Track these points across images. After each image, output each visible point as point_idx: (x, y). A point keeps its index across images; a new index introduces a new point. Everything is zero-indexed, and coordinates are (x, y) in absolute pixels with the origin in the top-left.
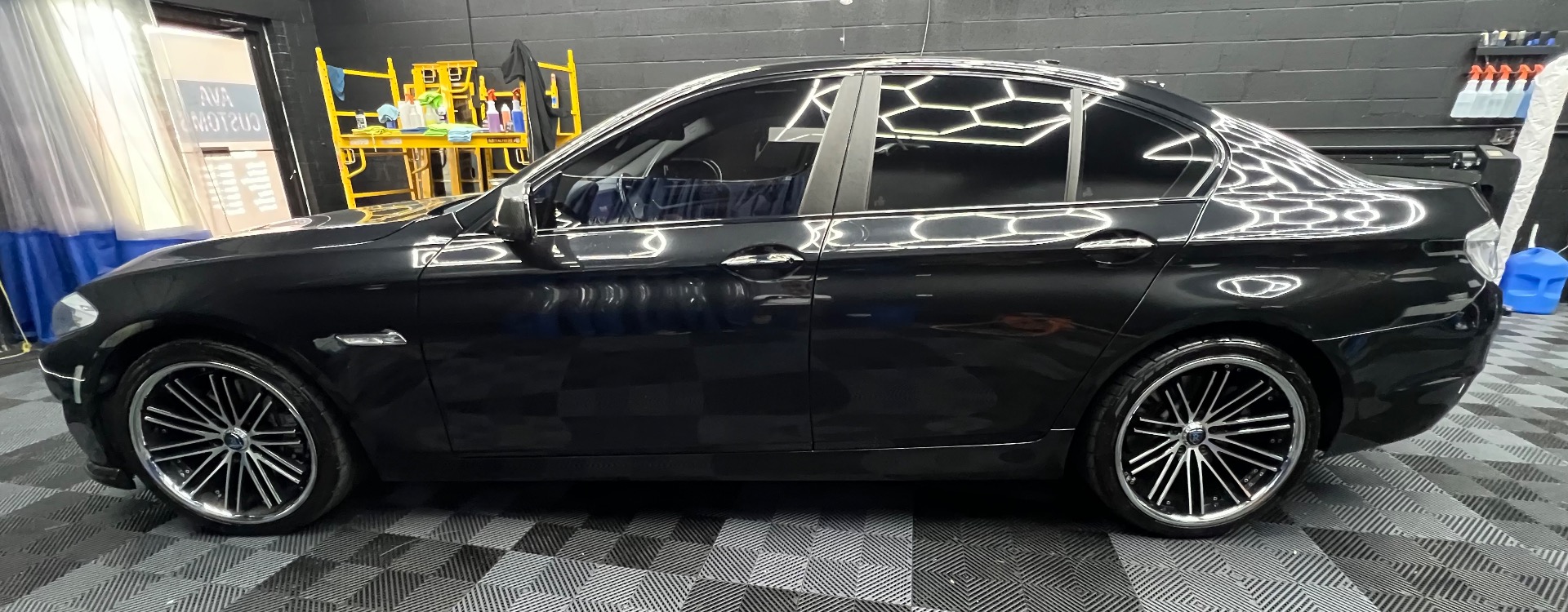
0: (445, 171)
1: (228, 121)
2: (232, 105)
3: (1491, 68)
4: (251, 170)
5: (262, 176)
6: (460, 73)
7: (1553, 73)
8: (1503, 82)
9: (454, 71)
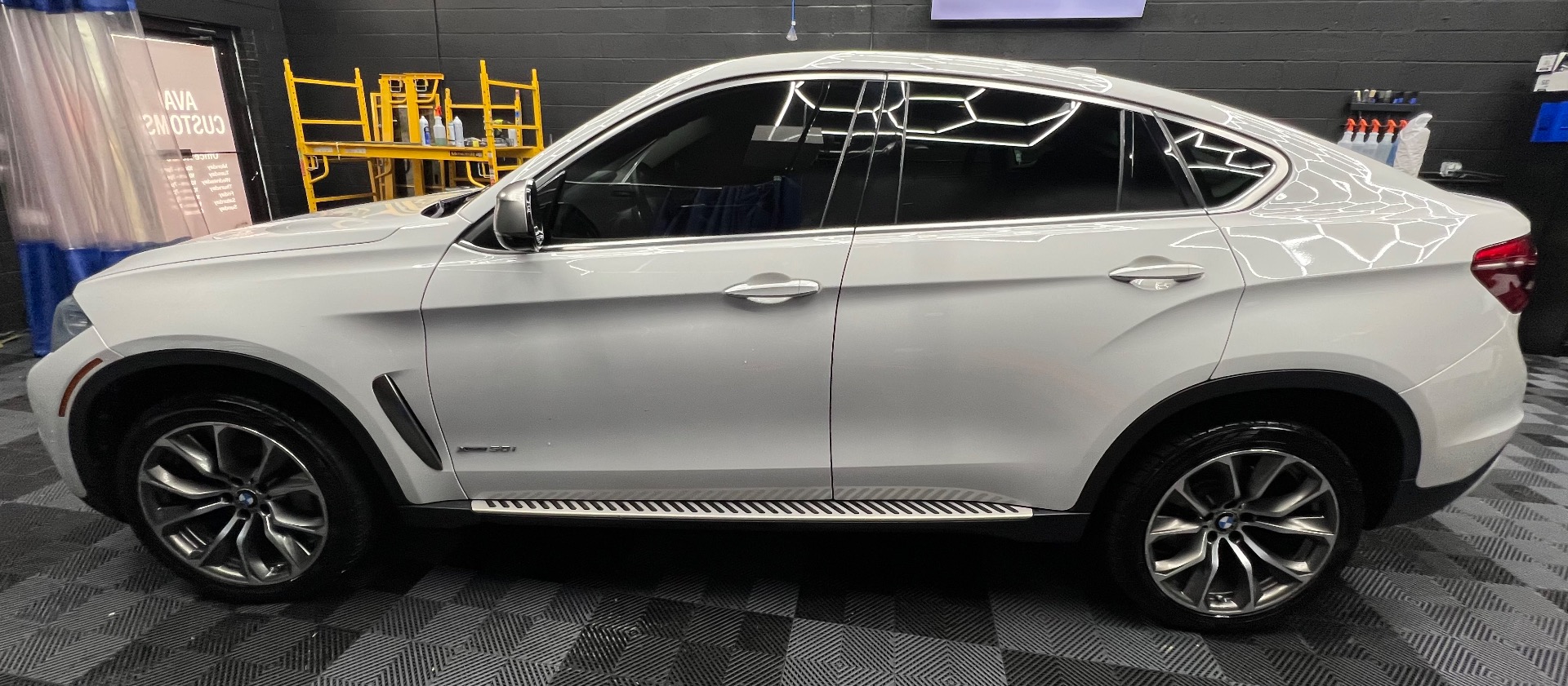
0: (408, 177)
1: (192, 123)
2: (196, 109)
3: (1364, 122)
4: (213, 171)
5: (223, 177)
6: (427, 84)
7: (1414, 129)
8: (1374, 134)
9: (420, 82)
